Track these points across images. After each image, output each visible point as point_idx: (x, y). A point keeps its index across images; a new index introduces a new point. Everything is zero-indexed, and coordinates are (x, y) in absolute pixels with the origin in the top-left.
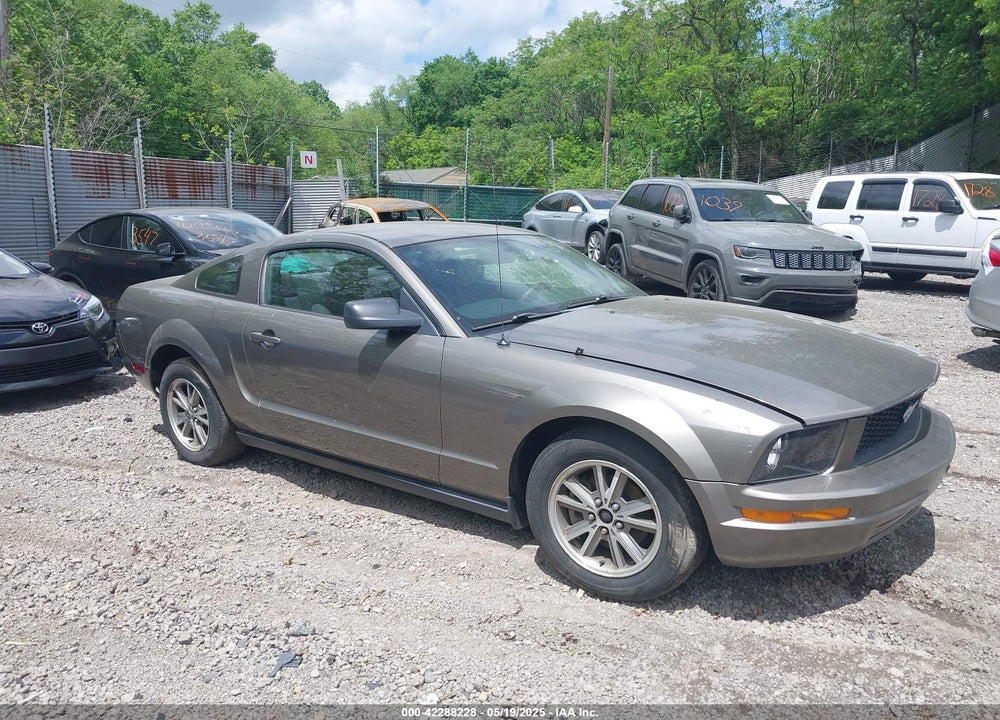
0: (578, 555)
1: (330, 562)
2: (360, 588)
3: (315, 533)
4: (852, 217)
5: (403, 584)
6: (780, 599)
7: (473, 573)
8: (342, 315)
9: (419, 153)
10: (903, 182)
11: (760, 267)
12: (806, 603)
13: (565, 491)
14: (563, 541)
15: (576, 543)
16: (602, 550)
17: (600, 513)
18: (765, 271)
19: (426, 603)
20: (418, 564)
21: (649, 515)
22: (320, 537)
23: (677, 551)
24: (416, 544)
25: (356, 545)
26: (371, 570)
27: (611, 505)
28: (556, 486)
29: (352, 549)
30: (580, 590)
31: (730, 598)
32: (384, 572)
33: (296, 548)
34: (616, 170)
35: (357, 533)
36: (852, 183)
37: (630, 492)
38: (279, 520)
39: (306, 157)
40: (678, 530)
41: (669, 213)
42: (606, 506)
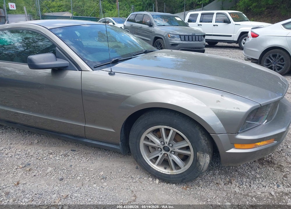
0: (154, 165)
1: (38, 179)
2: (55, 195)
3: (29, 164)
4: (198, 25)
5: (76, 189)
6: (238, 172)
7: (107, 177)
8: (27, 63)
9: (54, 7)
10: (213, 14)
11: (177, 41)
12: (249, 173)
13: (147, 139)
14: (148, 160)
15: (154, 161)
16: (165, 163)
17: (164, 148)
18: (178, 42)
19: (90, 200)
20: (81, 175)
21: (187, 148)
22: (32, 166)
23: (201, 163)
24: (78, 165)
25: (50, 169)
26: (59, 182)
27: (169, 144)
28: (143, 137)
29: (48, 171)
30: (157, 179)
31: (219, 174)
32: (66, 182)
33: (20, 174)
34: (122, 11)
35: (50, 162)
36: (197, 14)
37: (177, 138)
38: (11, 159)
39: (11, 5)
40: (202, 155)
41: (145, 23)
42: (166, 145)
